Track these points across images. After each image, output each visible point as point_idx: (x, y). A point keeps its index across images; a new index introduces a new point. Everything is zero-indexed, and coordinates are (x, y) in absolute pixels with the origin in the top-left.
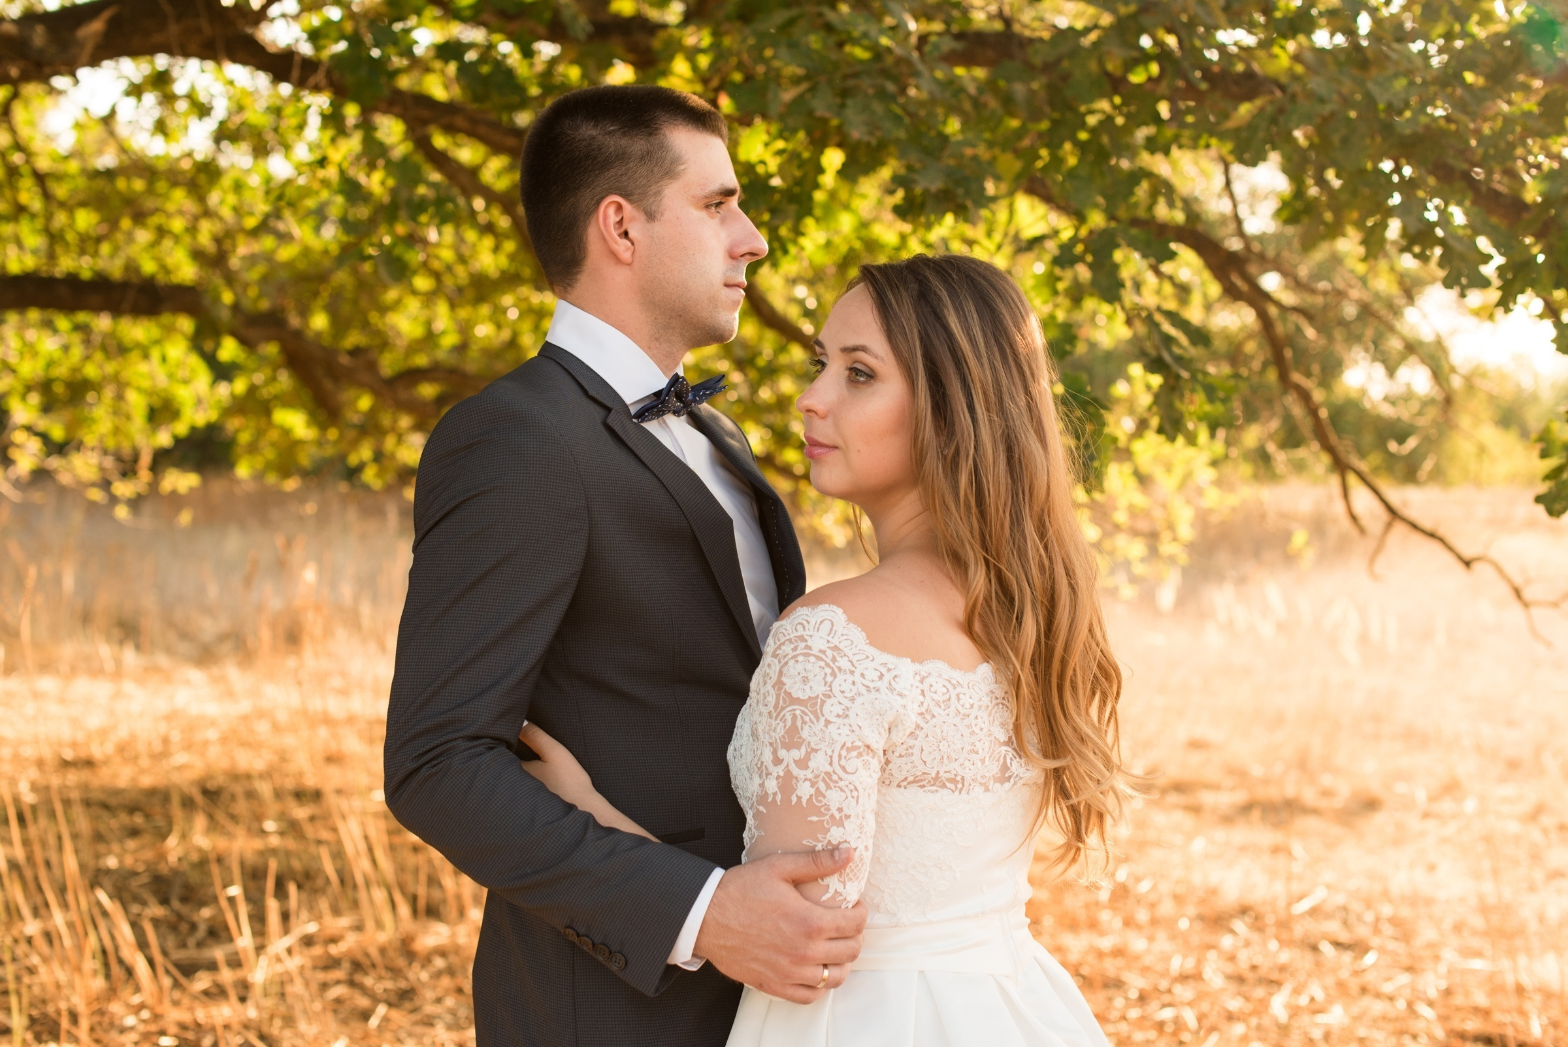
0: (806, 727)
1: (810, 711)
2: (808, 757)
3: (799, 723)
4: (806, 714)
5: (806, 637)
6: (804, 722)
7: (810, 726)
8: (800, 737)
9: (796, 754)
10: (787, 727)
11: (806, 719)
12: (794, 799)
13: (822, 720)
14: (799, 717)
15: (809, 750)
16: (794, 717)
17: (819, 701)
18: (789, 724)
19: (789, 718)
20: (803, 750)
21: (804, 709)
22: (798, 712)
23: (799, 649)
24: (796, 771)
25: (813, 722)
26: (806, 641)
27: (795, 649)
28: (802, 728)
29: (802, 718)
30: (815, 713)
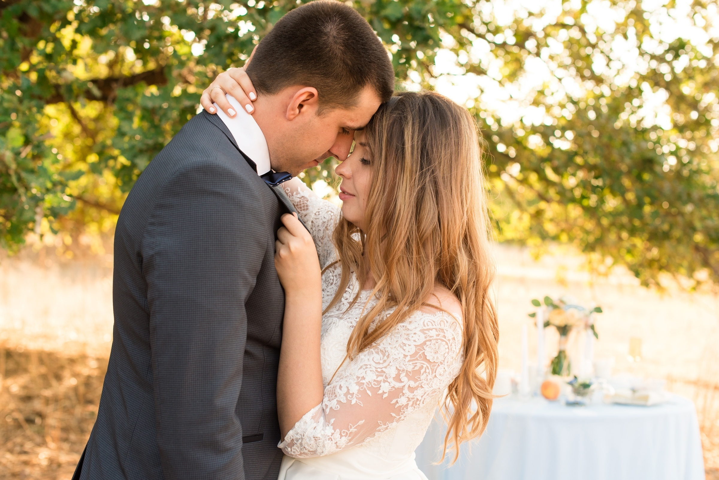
0: (425, 375)
1: (431, 368)
2: (416, 388)
3: (422, 371)
4: (428, 368)
5: (445, 331)
6: (425, 372)
7: (427, 375)
8: (420, 378)
9: (412, 384)
10: (415, 369)
11: (427, 371)
12: (394, 401)
13: (434, 374)
14: (424, 368)
15: (420, 385)
16: (422, 367)
17: (437, 364)
18: (416, 368)
19: (419, 365)
20: (417, 383)
21: (429, 366)
22: (425, 366)
23: (440, 336)
24: (406, 391)
25: (429, 374)
26: (445, 333)
27: (438, 335)
28: (423, 374)
29: (426, 369)
30: (432, 370)
